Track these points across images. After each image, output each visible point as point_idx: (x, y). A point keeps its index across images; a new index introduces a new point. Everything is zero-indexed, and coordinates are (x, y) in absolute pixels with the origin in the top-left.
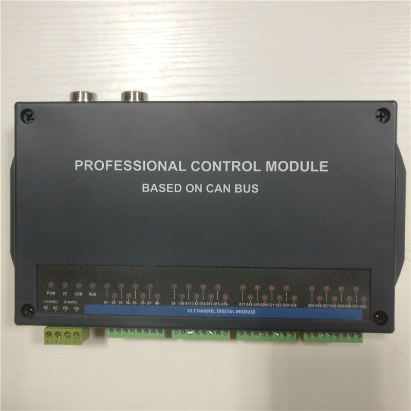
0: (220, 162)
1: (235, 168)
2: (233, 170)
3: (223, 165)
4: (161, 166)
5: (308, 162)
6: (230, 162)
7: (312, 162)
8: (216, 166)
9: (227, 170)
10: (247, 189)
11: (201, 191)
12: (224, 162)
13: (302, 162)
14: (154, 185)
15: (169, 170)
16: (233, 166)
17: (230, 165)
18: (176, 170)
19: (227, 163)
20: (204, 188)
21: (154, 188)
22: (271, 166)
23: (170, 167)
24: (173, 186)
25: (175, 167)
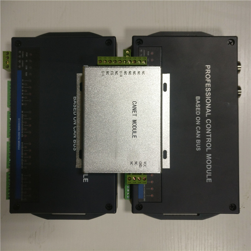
0: (210, 133)
1: (208, 140)
2: (207, 139)
3: (209, 134)
4: (208, 105)
5: (211, 173)
6: (211, 137)
7: (211, 175)
8: (209, 131)
9: (207, 136)
10: (198, 145)
11: (197, 124)
12: (211, 134)
13: (211, 170)
14: (199, 102)
15: (207, 109)
16: (209, 139)
17: (209, 137)
18: (207, 112)
19: (210, 136)
20: (198, 125)
21: (198, 102)
22: (209, 156)
23: (208, 109)
24: (199, 111)
25: (208, 112)
